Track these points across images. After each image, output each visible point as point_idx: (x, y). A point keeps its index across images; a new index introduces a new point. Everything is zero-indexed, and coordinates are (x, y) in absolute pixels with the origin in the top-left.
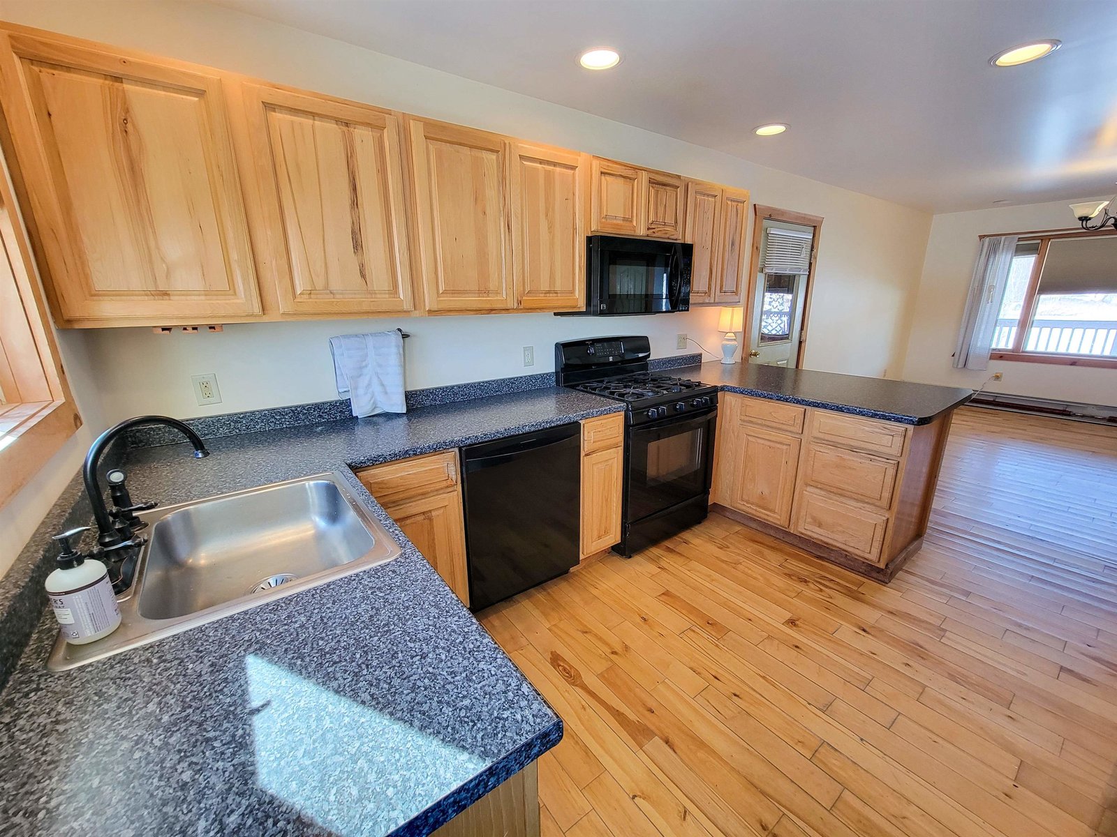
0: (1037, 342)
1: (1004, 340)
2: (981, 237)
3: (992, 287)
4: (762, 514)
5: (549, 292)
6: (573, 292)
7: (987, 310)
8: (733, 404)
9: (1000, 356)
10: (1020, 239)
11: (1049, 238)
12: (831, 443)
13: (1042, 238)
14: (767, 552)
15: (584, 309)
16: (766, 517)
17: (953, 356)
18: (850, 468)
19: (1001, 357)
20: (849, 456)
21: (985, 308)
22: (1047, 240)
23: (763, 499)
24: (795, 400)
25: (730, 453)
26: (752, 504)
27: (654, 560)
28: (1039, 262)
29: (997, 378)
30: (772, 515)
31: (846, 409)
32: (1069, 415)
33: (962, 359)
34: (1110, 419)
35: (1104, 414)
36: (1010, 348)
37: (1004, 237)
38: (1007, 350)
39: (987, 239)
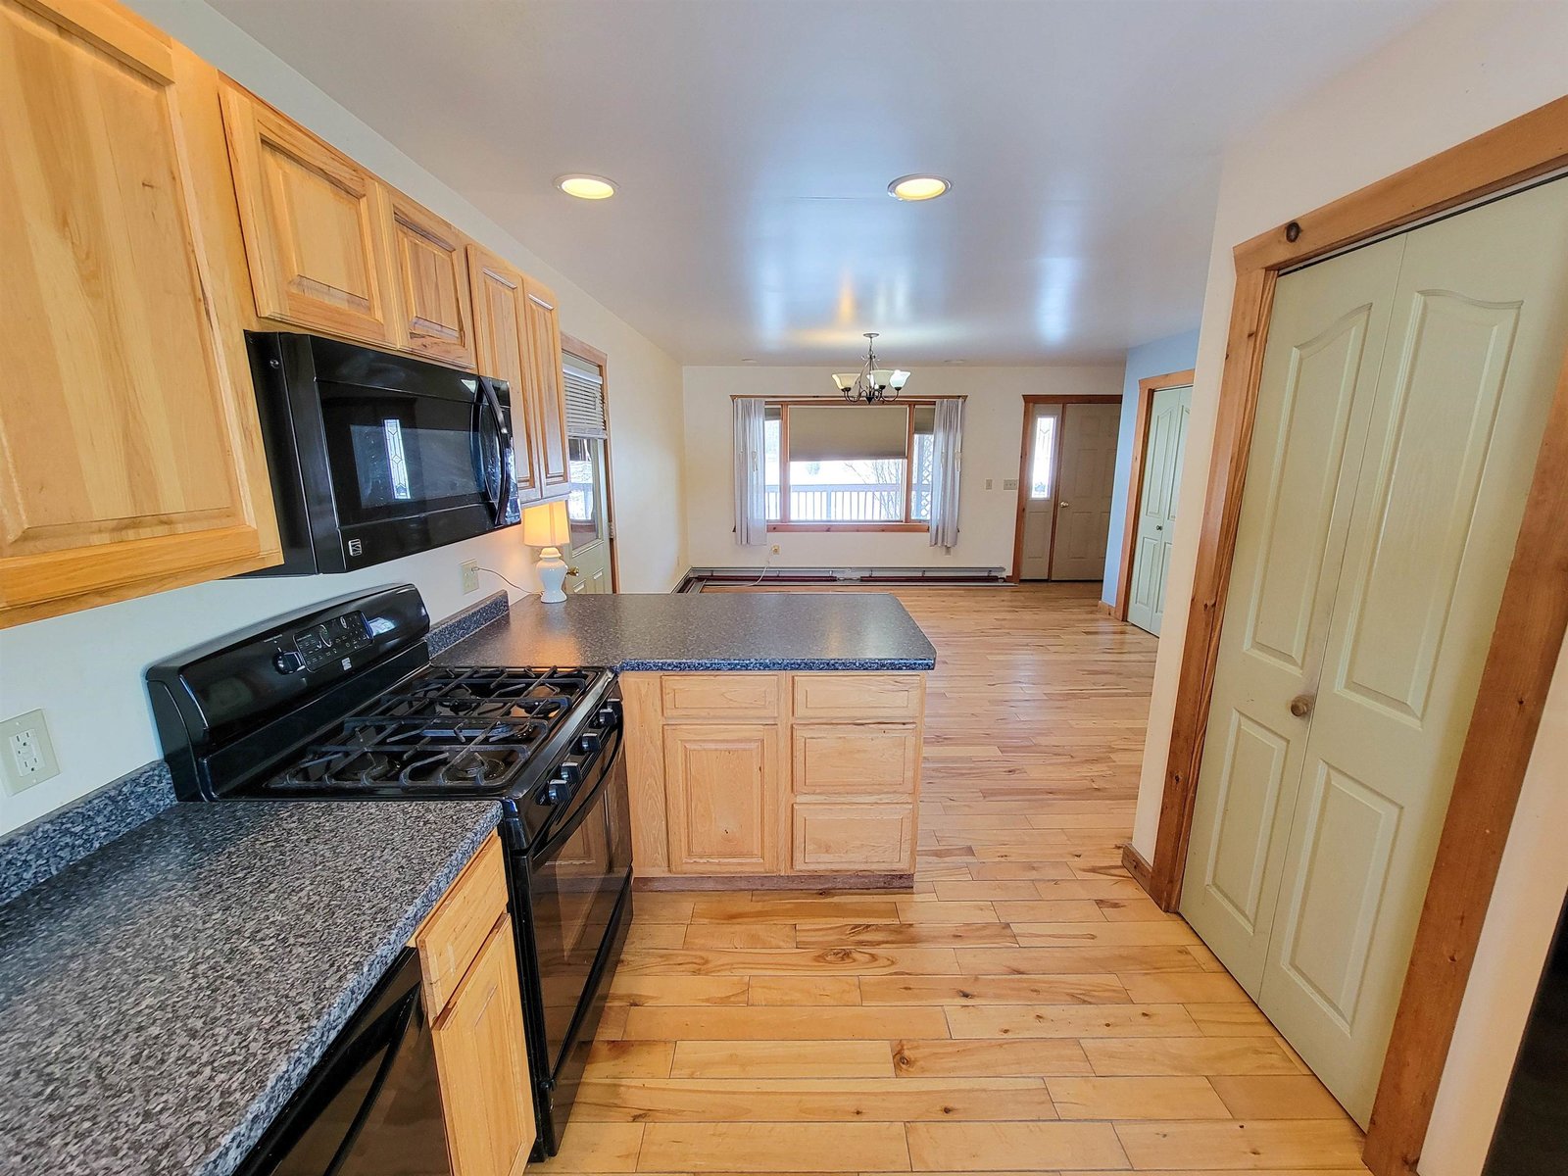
0: (804, 509)
2: (733, 397)
3: (754, 454)
4: (732, 865)
5: (134, 523)
6: (231, 512)
8: (643, 692)
10: (767, 403)
11: (787, 403)
12: (824, 721)
13: (781, 403)
14: (758, 928)
15: (279, 559)
16: (739, 869)
17: (734, 531)
18: (859, 751)
19: (773, 529)
20: (854, 733)
21: (754, 477)
22: (786, 406)
23: (729, 841)
24: (761, 664)
25: (650, 781)
26: (710, 856)
27: (610, 1105)
28: (783, 428)
29: (777, 551)
30: (748, 860)
31: (840, 665)
32: (835, 580)
34: (862, 579)
35: (858, 575)
36: (778, 518)
37: (753, 399)
38: (776, 521)
39: (739, 400)
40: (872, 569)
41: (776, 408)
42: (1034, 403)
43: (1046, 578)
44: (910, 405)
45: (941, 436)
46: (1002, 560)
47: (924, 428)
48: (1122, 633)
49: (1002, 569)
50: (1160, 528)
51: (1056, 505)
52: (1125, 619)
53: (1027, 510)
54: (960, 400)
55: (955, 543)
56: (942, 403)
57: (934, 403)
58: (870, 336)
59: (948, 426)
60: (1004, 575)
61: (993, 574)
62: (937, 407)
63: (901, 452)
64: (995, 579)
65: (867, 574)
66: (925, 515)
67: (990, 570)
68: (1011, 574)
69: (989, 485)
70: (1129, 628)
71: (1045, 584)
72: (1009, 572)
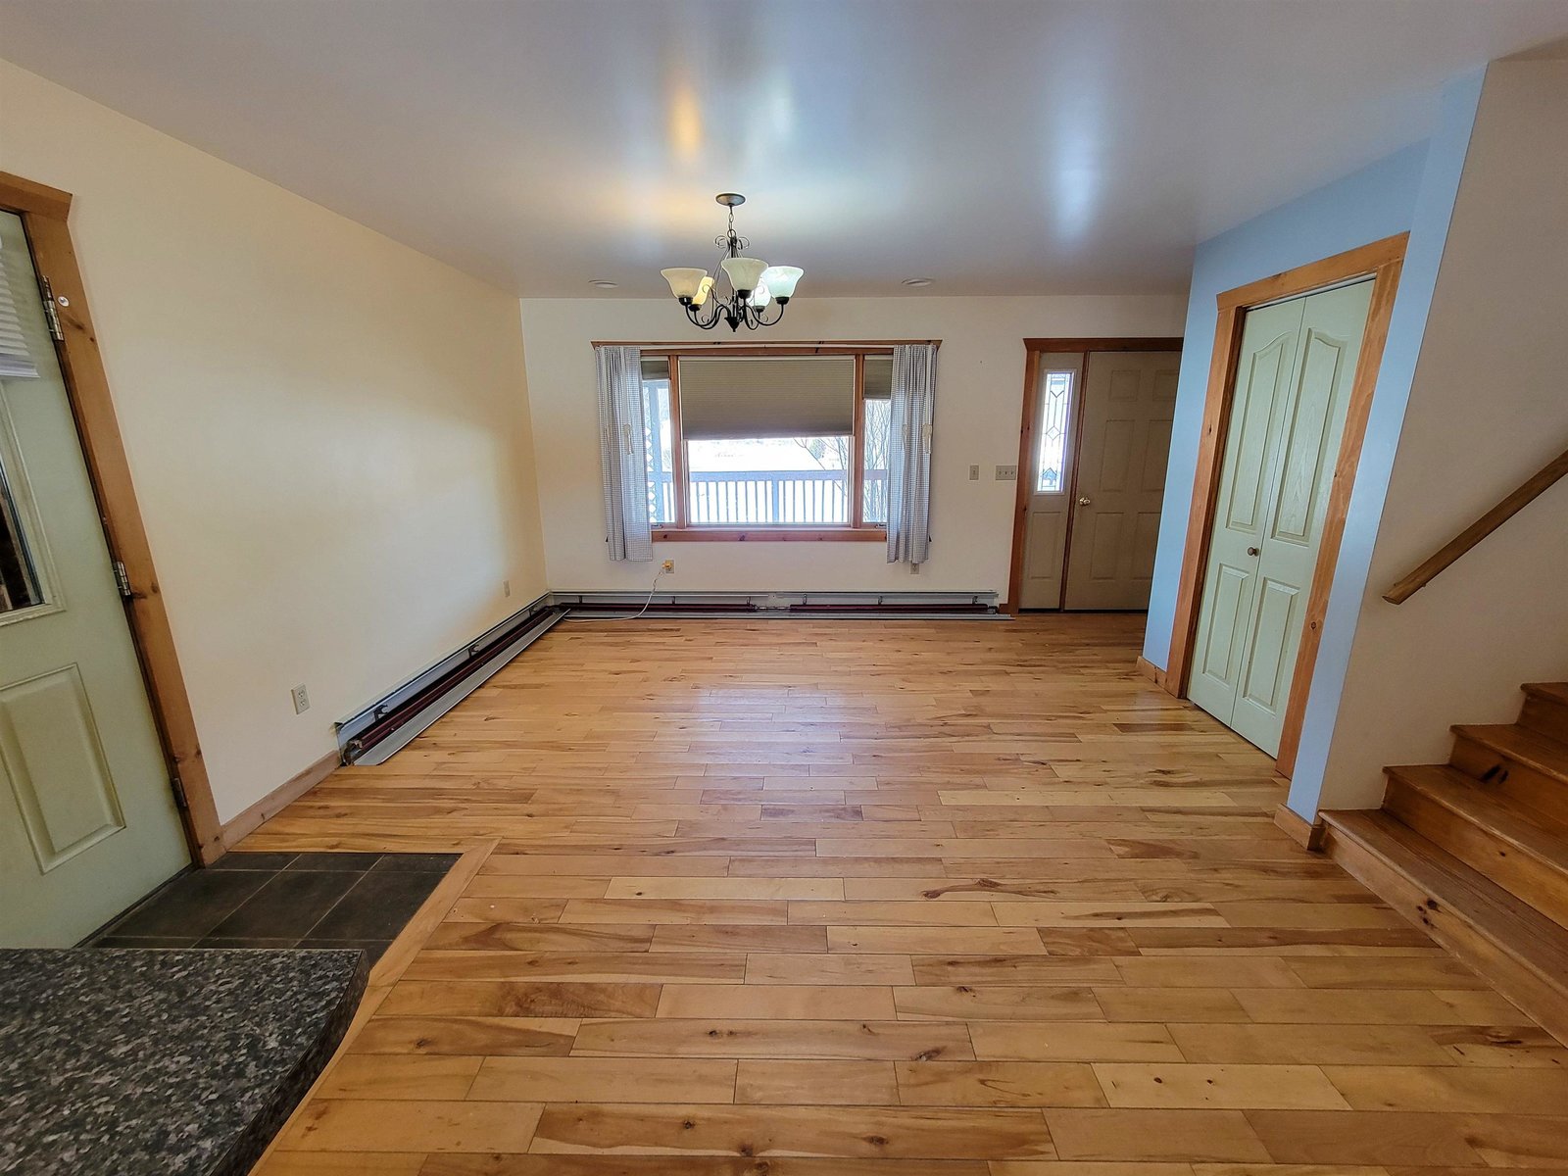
0: (704, 511)
1: (669, 517)
2: (596, 344)
3: (628, 429)
7: (631, 462)
9: (663, 535)
10: (644, 353)
11: (676, 354)
13: (667, 353)
17: (607, 540)
19: (665, 537)
21: (629, 463)
22: (675, 358)
28: (674, 391)
29: (669, 569)
32: (755, 611)
33: (620, 546)
34: (794, 609)
35: (787, 602)
36: (673, 521)
37: (622, 348)
38: (670, 525)
39: (603, 349)
40: (806, 594)
41: (660, 362)
42: (1041, 352)
43: (1057, 607)
44: (857, 356)
45: (901, 399)
46: (995, 583)
47: (879, 389)
48: (1178, 727)
49: (993, 595)
50: (1255, 552)
51: (1072, 502)
52: (1183, 693)
53: (1032, 509)
54: (930, 347)
55: (925, 557)
56: (902, 351)
57: (890, 352)
58: (730, 200)
59: (912, 385)
60: (996, 602)
61: (980, 601)
62: (895, 358)
63: (849, 425)
64: (983, 609)
65: (799, 601)
66: (880, 518)
67: (976, 595)
68: (1006, 602)
69: (974, 473)
70: (1189, 716)
71: (1053, 617)
72: (1003, 598)
